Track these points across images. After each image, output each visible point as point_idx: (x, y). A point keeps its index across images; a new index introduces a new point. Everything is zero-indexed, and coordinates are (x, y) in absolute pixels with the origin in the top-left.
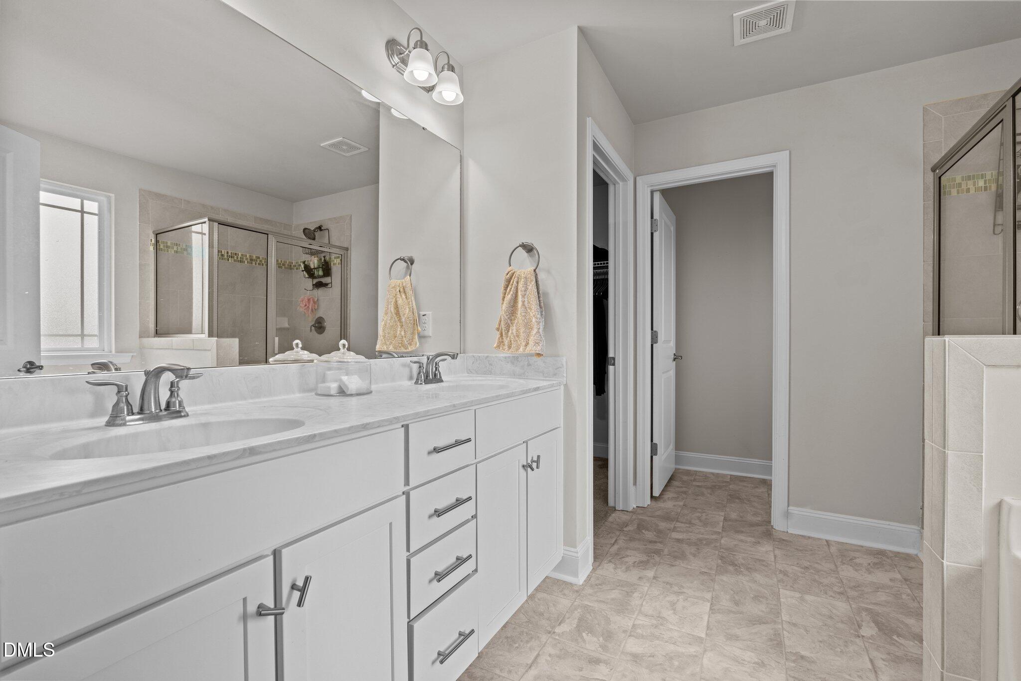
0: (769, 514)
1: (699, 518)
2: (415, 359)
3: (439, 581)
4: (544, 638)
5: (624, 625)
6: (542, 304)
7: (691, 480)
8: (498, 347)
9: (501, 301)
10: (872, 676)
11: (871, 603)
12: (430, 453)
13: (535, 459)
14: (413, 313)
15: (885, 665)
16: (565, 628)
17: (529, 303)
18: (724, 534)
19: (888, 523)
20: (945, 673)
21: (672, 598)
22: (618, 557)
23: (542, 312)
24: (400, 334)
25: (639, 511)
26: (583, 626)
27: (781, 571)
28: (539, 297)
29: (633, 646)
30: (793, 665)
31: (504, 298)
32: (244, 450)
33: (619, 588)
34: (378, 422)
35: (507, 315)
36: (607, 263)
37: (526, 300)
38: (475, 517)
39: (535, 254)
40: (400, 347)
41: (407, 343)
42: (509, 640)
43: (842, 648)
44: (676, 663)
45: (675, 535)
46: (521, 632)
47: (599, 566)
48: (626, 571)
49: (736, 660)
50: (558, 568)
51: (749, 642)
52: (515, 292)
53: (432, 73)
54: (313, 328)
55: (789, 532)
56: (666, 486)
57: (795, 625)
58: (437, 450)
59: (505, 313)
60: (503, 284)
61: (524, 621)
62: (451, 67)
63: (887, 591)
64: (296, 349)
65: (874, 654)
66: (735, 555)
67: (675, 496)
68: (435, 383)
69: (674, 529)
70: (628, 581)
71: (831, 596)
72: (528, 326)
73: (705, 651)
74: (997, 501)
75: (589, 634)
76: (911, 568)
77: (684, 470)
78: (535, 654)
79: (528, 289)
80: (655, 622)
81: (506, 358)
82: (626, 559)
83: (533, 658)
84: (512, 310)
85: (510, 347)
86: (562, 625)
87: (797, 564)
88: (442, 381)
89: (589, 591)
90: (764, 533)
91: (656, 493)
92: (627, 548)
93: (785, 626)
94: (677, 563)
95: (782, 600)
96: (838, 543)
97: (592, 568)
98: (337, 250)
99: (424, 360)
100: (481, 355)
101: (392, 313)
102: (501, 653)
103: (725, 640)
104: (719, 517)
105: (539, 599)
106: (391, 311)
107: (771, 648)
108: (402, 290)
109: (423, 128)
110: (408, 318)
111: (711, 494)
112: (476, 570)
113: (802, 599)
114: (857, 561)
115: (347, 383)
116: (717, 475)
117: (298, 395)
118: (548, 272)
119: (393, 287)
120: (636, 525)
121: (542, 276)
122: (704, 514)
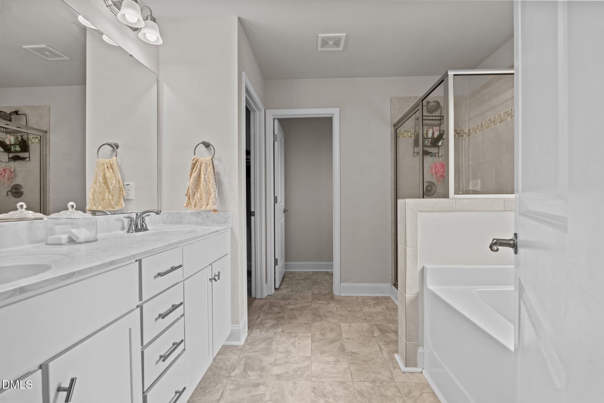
0: (332, 289)
1: (300, 296)
2: (126, 215)
3: (164, 361)
4: (225, 381)
5: (270, 361)
6: (216, 180)
7: (293, 277)
8: (187, 206)
9: (189, 177)
10: (380, 353)
11: (376, 321)
12: (155, 277)
13: (217, 274)
14: (119, 183)
15: (384, 347)
16: (237, 371)
17: (208, 178)
18: (313, 302)
19: (379, 284)
20: (407, 343)
21: (292, 340)
22: (261, 325)
23: (216, 185)
24: (108, 198)
25: (269, 297)
26: (248, 367)
27: (340, 315)
28: (215, 175)
29: (276, 370)
30: (350, 357)
31: (191, 175)
32: (15, 290)
33: (264, 341)
34: (121, 259)
35: (193, 186)
36: (250, 157)
37: (207, 177)
38: (183, 315)
39: (211, 149)
40: (108, 207)
41: (114, 204)
42: (203, 389)
43: (368, 344)
44: (299, 373)
45: (289, 307)
46: (210, 382)
47: (251, 332)
48: (267, 332)
49: (327, 363)
50: (229, 339)
51: (331, 352)
52: (199, 171)
53: (139, 18)
54: (9, 193)
55: (341, 295)
56: (282, 281)
57: (348, 339)
58: (159, 275)
59: (192, 184)
60: (190, 166)
61: (211, 375)
62: (153, 19)
63: (381, 314)
64: (20, 210)
65: (380, 343)
66: (319, 311)
67: (287, 286)
68: (143, 231)
69: (289, 304)
70: (269, 336)
71: (361, 322)
72: (208, 193)
73: (312, 362)
74: (422, 267)
75: (252, 371)
76: (388, 302)
77: (290, 272)
78: (221, 392)
79: (207, 170)
80: (285, 355)
81: (191, 213)
82: (266, 325)
83: (219, 395)
84: (197, 183)
85: (195, 206)
86: (235, 370)
87: (346, 310)
88: (148, 230)
89: (247, 347)
90: (331, 298)
91: (277, 286)
92: (265, 319)
93: (345, 340)
94: (292, 321)
95: (342, 328)
96: (361, 297)
97: (247, 334)
98: (36, 132)
99: (134, 216)
100: (174, 211)
101: (100, 183)
102: (198, 398)
103: (320, 354)
104: (309, 294)
105: (218, 360)
106: (99, 181)
107: (340, 352)
108: (109, 166)
109: (131, 55)
110: (115, 186)
111: (304, 283)
112: (184, 349)
113: (350, 326)
114: (369, 303)
115: (76, 234)
116: (306, 272)
117: (27, 246)
118: (220, 160)
119: (102, 164)
120: (268, 306)
121: (216, 162)
122: (302, 294)
